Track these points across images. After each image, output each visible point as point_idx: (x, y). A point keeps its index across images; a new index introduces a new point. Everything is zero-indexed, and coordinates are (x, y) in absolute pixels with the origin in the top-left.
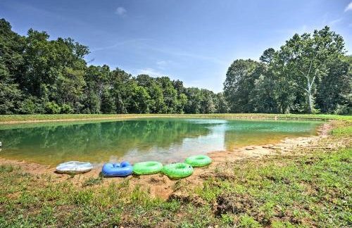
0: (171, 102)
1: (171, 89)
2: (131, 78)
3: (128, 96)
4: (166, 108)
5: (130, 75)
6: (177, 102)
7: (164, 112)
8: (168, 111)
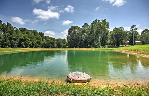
0: (39, 42)
1: (39, 36)
2: (15, 29)
3: (17, 39)
4: (37, 45)
5: (15, 27)
6: (42, 43)
7: (36, 47)
8: (38, 47)
